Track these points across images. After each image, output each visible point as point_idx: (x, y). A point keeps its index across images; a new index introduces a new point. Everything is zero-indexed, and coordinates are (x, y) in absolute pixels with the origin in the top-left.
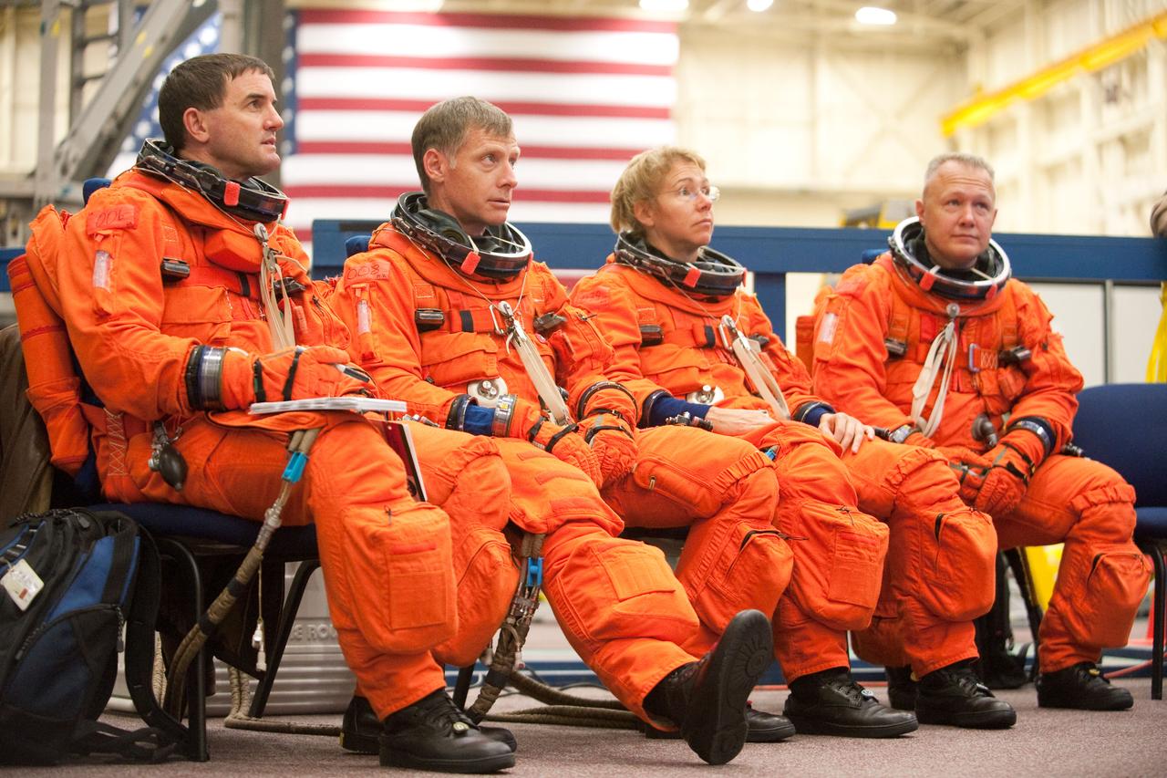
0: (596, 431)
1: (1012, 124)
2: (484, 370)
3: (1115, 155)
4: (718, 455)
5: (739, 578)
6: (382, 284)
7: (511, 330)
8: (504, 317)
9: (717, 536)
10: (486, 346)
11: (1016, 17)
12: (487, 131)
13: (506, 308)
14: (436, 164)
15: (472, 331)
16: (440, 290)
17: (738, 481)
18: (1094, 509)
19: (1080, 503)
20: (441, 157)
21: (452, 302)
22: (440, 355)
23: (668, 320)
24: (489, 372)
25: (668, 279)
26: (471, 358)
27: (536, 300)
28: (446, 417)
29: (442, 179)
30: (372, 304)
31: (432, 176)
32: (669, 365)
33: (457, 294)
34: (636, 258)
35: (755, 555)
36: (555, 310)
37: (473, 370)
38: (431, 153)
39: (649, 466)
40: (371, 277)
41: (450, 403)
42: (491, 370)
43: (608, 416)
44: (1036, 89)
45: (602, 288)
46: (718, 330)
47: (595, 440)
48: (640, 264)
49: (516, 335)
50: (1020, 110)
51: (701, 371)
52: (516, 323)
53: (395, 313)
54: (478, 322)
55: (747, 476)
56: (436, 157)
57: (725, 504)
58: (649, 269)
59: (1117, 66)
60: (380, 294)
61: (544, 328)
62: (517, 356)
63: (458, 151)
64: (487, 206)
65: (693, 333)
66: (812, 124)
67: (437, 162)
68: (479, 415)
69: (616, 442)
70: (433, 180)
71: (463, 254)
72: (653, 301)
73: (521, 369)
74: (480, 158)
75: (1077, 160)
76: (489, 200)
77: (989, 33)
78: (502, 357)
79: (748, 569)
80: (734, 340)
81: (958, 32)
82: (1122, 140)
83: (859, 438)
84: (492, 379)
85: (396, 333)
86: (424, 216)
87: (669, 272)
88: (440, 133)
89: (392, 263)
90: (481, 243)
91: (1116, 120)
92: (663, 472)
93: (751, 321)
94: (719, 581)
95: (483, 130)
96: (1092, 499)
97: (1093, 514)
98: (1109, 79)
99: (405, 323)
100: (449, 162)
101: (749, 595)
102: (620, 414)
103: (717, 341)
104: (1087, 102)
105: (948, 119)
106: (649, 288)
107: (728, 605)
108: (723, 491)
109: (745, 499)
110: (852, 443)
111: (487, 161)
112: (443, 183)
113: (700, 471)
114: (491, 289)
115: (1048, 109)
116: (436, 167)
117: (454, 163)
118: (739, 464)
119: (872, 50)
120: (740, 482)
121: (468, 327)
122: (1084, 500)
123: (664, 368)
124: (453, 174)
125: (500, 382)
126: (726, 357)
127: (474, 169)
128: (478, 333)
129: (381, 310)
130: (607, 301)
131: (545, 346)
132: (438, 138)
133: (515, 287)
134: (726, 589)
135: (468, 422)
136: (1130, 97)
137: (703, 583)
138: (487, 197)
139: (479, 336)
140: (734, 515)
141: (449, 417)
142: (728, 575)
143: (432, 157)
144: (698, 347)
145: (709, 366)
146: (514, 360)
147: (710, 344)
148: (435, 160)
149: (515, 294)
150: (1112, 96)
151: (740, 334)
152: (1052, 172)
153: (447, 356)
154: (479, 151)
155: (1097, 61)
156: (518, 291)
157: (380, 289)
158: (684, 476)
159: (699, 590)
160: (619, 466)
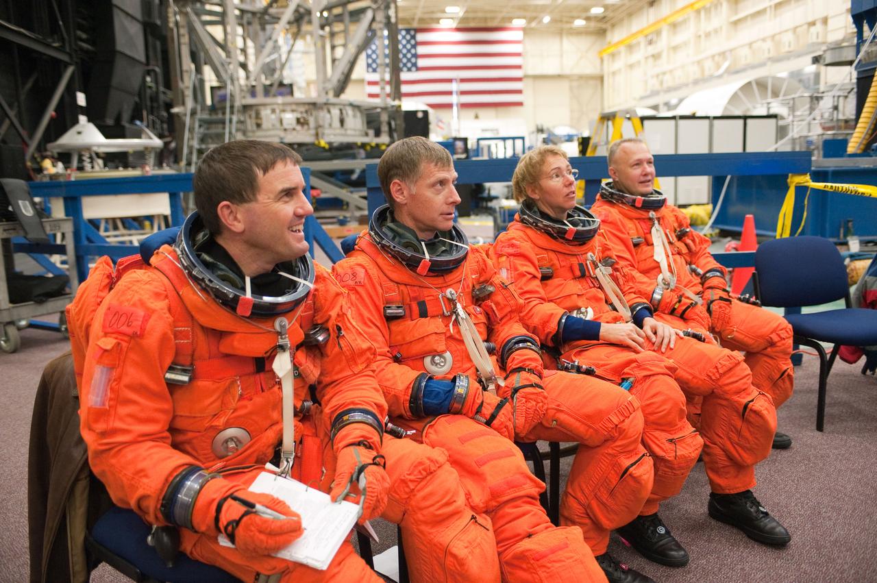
0: (516, 390)
1: (619, 53)
2: (435, 348)
3: (651, 60)
4: (602, 405)
5: (620, 497)
6: (360, 289)
7: (454, 312)
8: (451, 302)
9: (602, 463)
10: (437, 328)
11: (622, 20)
12: (436, 165)
13: (452, 294)
14: (400, 191)
15: (427, 317)
16: (402, 287)
17: (617, 425)
18: (783, 342)
19: (775, 338)
20: (403, 185)
21: (412, 295)
22: (404, 339)
23: (556, 262)
24: (439, 350)
25: (555, 235)
26: (426, 339)
27: (474, 277)
28: (409, 398)
29: (405, 201)
30: (352, 304)
31: (398, 200)
32: (558, 294)
33: (416, 288)
34: (534, 222)
35: (632, 483)
36: (486, 281)
37: (427, 348)
38: (396, 183)
39: (551, 412)
40: (351, 283)
41: (411, 386)
42: (441, 347)
43: (524, 374)
44: (627, 42)
45: (514, 241)
46: (586, 264)
47: (517, 398)
48: (537, 225)
49: (458, 315)
50: (622, 49)
51: (578, 295)
52: (459, 306)
53: (370, 311)
54: (431, 309)
55: (624, 421)
56: (399, 185)
57: (607, 440)
58: (543, 229)
59: (652, 33)
60: (358, 296)
61: (478, 299)
62: (459, 332)
63: (416, 182)
64: (440, 218)
65: (571, 269)
66: (562, 56)
67: (401, 189)
68: (434, 394)
69: (532, 397)
70: (399, 203)
71: (419, 261)
72: (546, 249)
73: (461, 342)
74: (433, 185)
75: (639, 62)
76: (441, 214)
77: (613, 26)
78: (448, 335)
79: (627, 492)
80: (596, 269)
81: (604, 26)
82: (653, 56)
83: (674, 337)
84: (440, 354)
85: (369, 327)
86: (391, 230)
87: (556, 231)
88: (401, 167)
89: (366, 271)
90: (432, 246)
91: (651, 50)
92: (562, 417)
93: (603, 249)
94: (605, 497)
95: (434, 164)
96: (783, 336)
97: (783, 344)
98: (650, 38)
99: (377, 317)
100: (410, 189)
101: (627, 508)
102: (531, 371)
103: (587, 273)
104: (643, 45)
105: (600, 52)
106: (543, 241)
107: (611, 513)
108: (606, 433)
109: (622, 439)
110: (669, 342)
111: (438, 186)
112: (406, 204)
113: (589, 417)
114: (440, 280)
115: (630, 47)
116: (400, 192)
117: (414, 190)
118: (617, 413)
119: (579, 33)
120: (619, 426)
121: (424, 314)
122: (777, 336)
123: (556, 296)
124: (413, 197)
125: (448, 355)
126: (592, 282)
127: (429, 193)
128: (432, 317)
129: (358, 309)
130: (519, 251)
131: (479, 316)
132: (399, 171)
133: (458, 273)
134: (610, 502)
135: (426, 400)
136: (656, 42)
137: (592, 494)
138: (440, 213)
139: (432, 320)
140: (614, 452)
141: (411, 397)
142: (612, 493)
143: (397, 185)
144: (575, 278)
145: (584, 292)
146: (457, 336)
147: (583, 274)
148: (399, 188)
149: (458, 279)
150: (650, 43)
151: (599, 265)
152: (631, 66)
153: (408, 339)
154: (432, 180)
155: (646, 32)
156: (460, 277)
157: (357, 292)
158: (577, 420)
159: (590, 498)
160: (536, 412)
